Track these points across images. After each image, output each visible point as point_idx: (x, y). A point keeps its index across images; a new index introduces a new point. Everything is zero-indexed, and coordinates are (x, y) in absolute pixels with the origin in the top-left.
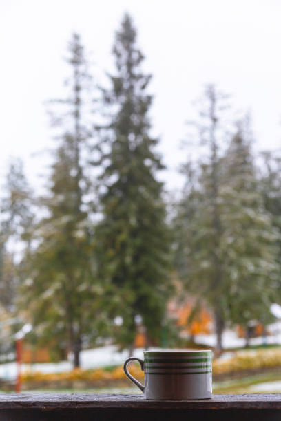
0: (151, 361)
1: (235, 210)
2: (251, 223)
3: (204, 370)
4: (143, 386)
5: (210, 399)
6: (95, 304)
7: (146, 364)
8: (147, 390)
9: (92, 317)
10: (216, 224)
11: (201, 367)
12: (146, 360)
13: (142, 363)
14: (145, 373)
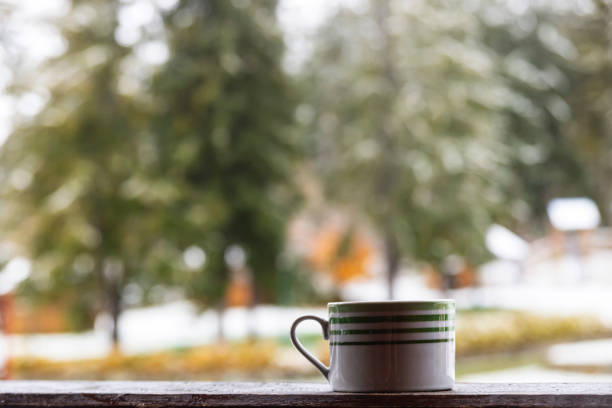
0: (342, 321)
1: (422, 44)
2: (453, 72)
3: (442, 335)
4: (328, 368)
5: (449, 390)
6: (151, 223)
7: (332, 327)
8: (335, 375)
9: (145, 249)
10: (387, 73)
11: (437, 330)
12: (334, 320)
13: (325, 325)
14: (331, 344)
